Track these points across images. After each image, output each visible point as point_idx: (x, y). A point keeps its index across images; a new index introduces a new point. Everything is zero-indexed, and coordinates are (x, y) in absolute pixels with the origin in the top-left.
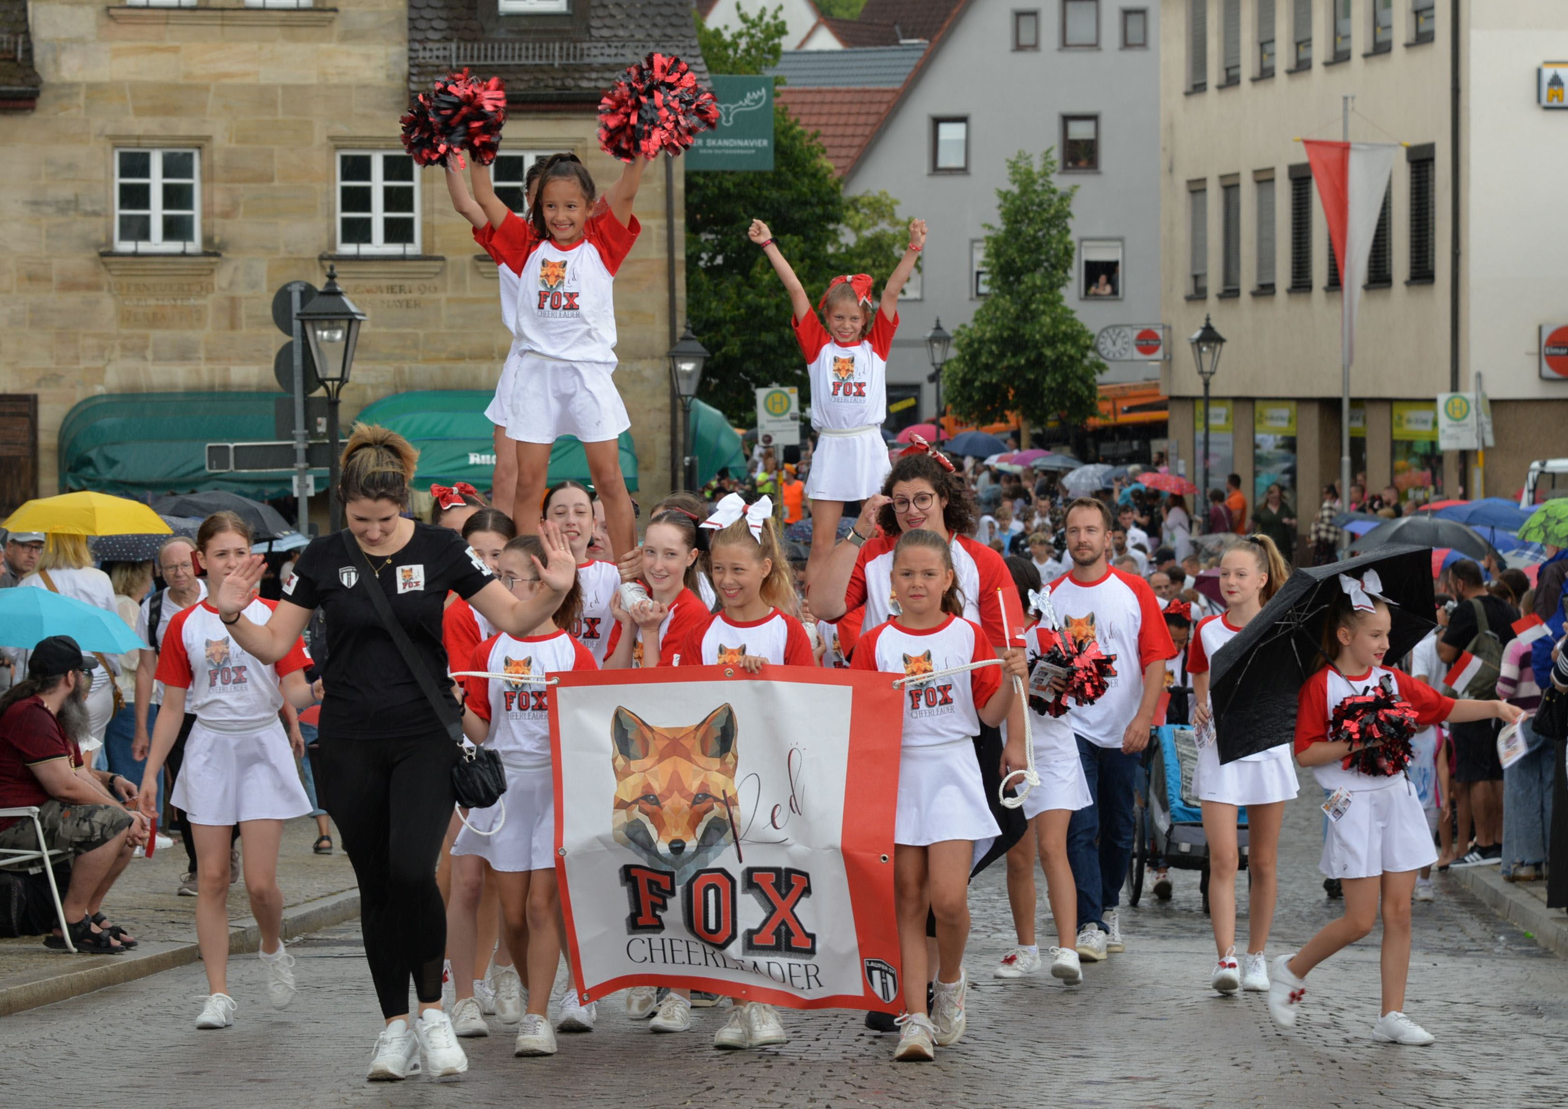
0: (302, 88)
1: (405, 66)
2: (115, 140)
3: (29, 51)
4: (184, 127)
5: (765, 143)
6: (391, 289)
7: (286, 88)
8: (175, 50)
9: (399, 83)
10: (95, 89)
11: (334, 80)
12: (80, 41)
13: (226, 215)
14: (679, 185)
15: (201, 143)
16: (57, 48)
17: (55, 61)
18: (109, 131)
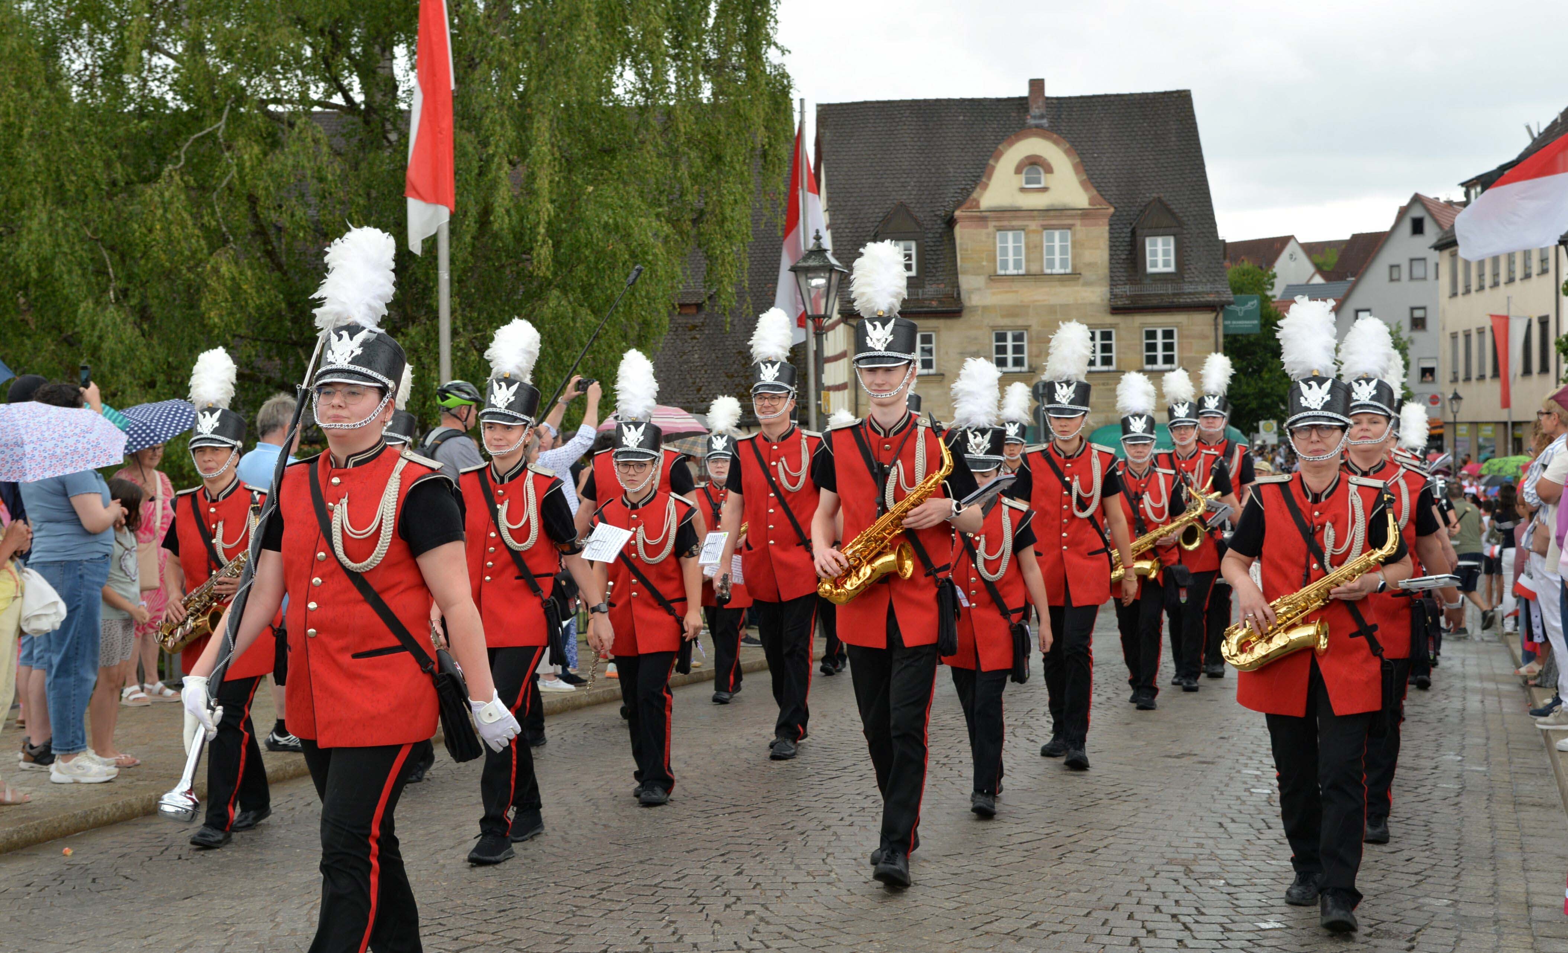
0: (1068, 305)
1: (1108, 295)
2: (993, 328)
3: (959, 294)
4: (1020, 322)
5: (1256, 322)
6: (1103, 384)
7: (1061, 305)
8: (1016, 292)
9: (1106, 302)
10: (985, 308)
11: (1080, 302)
12: (979, 289)
13: (1037, 356)
14: (1221, 340)
15: (1027, 328)
16: (970, 292)
17: (970, 298)
18: (991, 324)
